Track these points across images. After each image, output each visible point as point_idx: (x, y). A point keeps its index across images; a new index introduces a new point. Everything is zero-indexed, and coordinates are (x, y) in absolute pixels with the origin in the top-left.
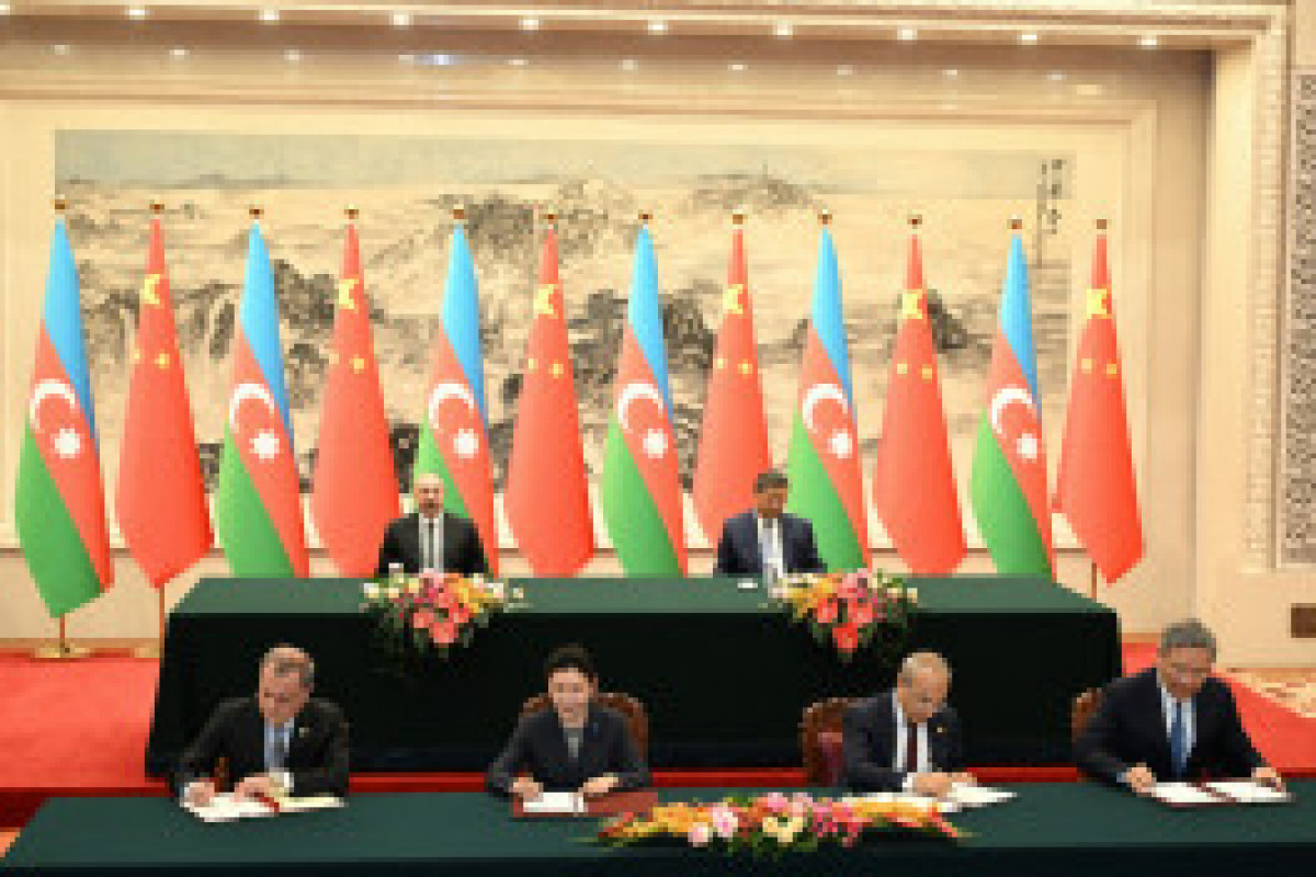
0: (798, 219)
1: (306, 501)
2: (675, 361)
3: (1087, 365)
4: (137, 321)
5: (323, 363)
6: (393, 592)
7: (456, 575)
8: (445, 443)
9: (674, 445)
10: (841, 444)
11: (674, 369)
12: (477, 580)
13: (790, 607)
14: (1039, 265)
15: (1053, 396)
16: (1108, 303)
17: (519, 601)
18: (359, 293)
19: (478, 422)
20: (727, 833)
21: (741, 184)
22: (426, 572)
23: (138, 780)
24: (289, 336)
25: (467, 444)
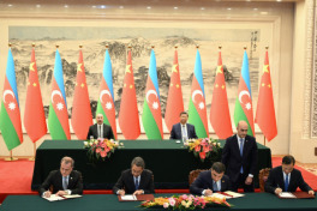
0: (191, 47)
1: (70, 120)
2: (160, 85)
3: (263, 85)
4: (28, 75)
5: (74, 85)
6: (91, 144)
7: (106, 140)
8: (104, 105)
9: (160, 106)
10: (202, 106)
11: (160, 86)
12: (112, 140)
13: (189, 147)
14: (251, 59)
15: (255, 93)
16: (268, 68)
17: (122, 146)
18: (83, 67)
19: (112, 100)
20: (173, 205)
21: (176, 38)
22: (99, 138)
23: (30, 192)
24: (66, 78)
25: (109, 106)
